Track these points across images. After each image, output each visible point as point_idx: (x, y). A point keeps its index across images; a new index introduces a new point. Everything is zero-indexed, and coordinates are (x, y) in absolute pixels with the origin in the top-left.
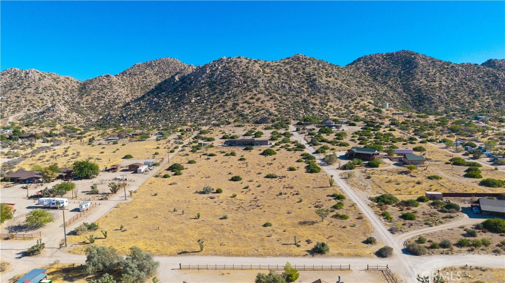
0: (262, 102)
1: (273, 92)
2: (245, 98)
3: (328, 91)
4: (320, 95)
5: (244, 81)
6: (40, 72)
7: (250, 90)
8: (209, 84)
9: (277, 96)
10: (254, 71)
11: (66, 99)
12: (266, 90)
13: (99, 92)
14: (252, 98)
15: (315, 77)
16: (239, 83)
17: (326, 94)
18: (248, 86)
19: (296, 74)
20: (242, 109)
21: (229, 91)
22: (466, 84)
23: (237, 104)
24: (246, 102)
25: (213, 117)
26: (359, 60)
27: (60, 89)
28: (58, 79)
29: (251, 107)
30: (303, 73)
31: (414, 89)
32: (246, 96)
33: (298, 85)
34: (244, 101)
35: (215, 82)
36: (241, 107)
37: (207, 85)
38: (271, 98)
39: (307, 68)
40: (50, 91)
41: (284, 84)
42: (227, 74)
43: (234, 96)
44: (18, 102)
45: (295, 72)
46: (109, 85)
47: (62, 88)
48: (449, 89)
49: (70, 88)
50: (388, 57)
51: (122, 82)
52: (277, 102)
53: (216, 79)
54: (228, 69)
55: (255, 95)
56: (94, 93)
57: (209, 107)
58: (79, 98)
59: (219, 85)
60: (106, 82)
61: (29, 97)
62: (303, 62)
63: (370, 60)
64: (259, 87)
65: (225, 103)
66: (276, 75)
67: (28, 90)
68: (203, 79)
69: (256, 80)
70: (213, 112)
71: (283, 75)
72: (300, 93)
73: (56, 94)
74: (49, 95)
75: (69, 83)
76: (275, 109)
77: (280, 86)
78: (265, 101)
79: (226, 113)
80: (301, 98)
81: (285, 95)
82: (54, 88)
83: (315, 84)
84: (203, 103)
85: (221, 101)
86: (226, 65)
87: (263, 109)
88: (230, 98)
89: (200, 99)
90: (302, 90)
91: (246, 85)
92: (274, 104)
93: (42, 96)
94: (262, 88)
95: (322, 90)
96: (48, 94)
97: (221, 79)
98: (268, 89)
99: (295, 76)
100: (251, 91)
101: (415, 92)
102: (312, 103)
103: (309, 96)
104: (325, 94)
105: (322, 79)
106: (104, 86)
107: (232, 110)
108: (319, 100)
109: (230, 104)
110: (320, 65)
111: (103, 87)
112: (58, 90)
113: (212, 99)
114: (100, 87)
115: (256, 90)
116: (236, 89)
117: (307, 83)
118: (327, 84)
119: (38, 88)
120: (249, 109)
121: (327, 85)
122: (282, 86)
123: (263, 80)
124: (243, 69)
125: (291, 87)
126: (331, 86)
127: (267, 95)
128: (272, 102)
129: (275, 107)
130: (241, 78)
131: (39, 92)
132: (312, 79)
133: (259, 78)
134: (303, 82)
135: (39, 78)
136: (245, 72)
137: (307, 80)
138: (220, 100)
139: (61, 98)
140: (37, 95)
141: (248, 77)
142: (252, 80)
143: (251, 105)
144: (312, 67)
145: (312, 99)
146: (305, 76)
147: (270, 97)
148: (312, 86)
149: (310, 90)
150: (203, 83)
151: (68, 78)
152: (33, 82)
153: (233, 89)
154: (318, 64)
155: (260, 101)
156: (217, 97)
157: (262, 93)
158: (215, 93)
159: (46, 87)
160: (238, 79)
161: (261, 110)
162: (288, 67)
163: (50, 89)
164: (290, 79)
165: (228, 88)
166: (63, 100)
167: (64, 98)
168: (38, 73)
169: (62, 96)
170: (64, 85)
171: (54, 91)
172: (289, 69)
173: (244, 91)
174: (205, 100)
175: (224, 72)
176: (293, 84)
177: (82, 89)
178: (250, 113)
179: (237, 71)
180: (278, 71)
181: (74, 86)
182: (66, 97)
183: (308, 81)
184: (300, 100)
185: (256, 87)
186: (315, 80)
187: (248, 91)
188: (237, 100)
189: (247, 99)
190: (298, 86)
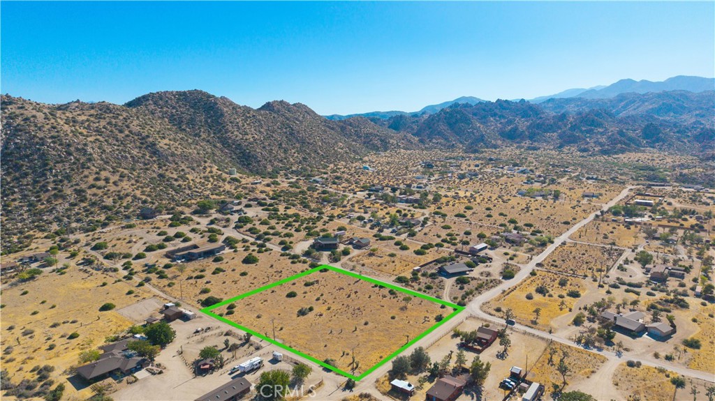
0: (115, 184)
1: (117, 167)
2: (86, 179)
3: (176, 160)
4: (171, 165)
5: (65, 152)
7: (85, 167)
9: (126, 172)
12: (106, 164)
14: (97, 179)
15: (150, 140)
16: (59, 155)
18: (78, 160)
19: (123, 135)
20: (97, 198)
21: (51, 169)
22: (273, 137)
23: (83, 191)
24: (93, 186)
26: (145, 98)
29: (107, 193)
30: (131, 133)
31: (233, 144)
32: (86, 177)
33: (138, 153)
34: (89, 184)
36: (93, 195)
38: (122, 176)
39: (131, 126)
43: (67, 178)
45: (120, 132)
48: (263, 143)
50: (182, 98)
52: (134, 182)
55: (97, 173)
57: (34, 199)
62: (118, 114)
63: (161, 99)
64: (94, 160)
65: (60, 191)
66: (101, 138)
69: (83, 149)
70: (53, 208)
71: (108, 137)
72: (148, 164)
76: (139, 192)
78: (117, 182)
79: (77, 207)
80: (154, 171)
81: (133, 170)
83: (157, 151)
85: (49, 188)
87: (126, 195)
88: (61, 181)
90: (147, 160)
91: (72, 158)
92: (133, 185)
94: (100, 162)
95: (170, 158)
98: (108, 162)
99: (125, 139)
100: (88, 168)
101: (236, 148)
102: (172, 178)
103: (160, 167)
104: (176, 164)
105: (160, 142)
107: (82, 201)
108: (175, 172)
109: (69, 191)
113: (27, 185)
115: (94, 166)
116: (61, 165)
117: (146, 148)
118: (169, 148)
120: (108, 197)
121: (170, 151)
123: (92, 148)
124: (49, 130)
125: (133, 157)
126: (175, 152)
127: (114, 172)
128: (127, 182)
129: (137, 189)
130: (58, 147)
132: (149, 143)
133: (85, 145)
134: (141, 148)
136: (57, 136)
137: (142, 144)
138: (45, 186)
141: (68, 145)
143: (104, 190)
145: (167, 172)
146: (136, 137)
147: (118, 174)
148: (154, 153)
149: (155, 158)
153: (55, 166)
155: (111, 182)
156: (36, 182)
157: (104, 169)
158: (25, 175)
160: (53, 149)
161: (125, 197)
162: (103, 123)
164: (122, 143)
165: (45, 164)
172: (109, 127)
173: (78, 169)
176: (132, 151)
178: (114, 203)
179: (41, 133)
180: (97, 131)
183: (145, 146)
184: (156, 175)
185: (89, 160)
186: (153, 144)
187: (83, 168)
188: (77, 184)
189: (91, 181)
190: (139, 155)
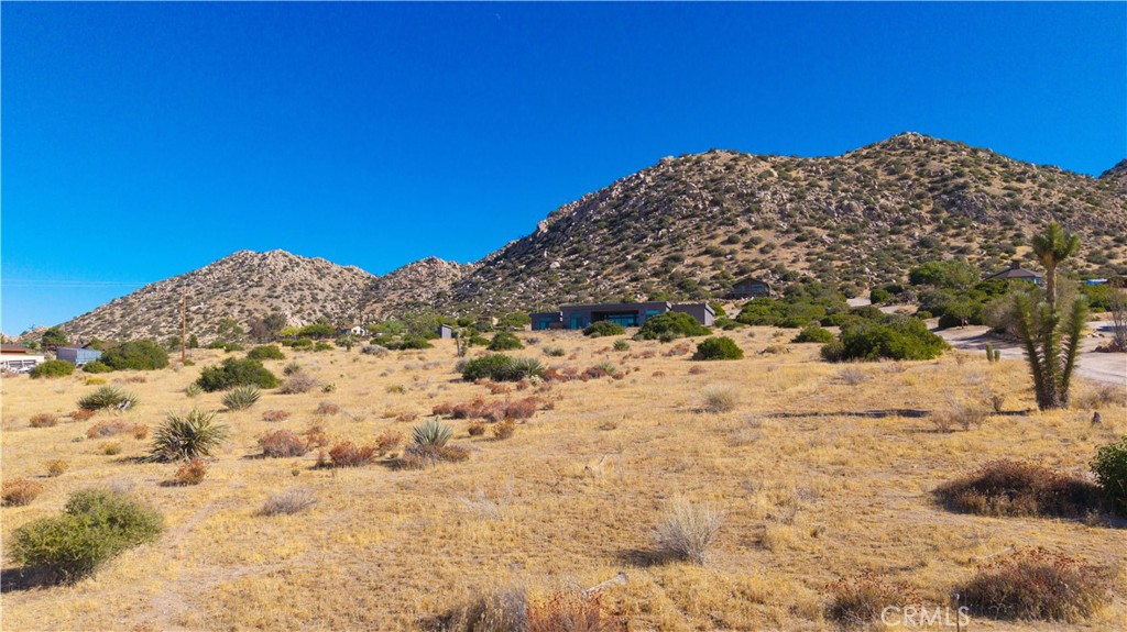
0: (762, 251)
1: (806, 225)
2: (709, 241)
3: (1014, 216)
4: (982, 226)
5: (711, 202)
6: (291, 256)
7: (730, 222)
8: (612, 222)
9: (823, 234)
10: (749, 176)
11: (329, 309)
12: (782, 219)
13: (402, 295)
14: (731, 241)
15: (962, 180)
16: (696, 207)
17: (1007, 223)
18: (723, 213)
19: (892, 178)
20: (690, 269)
21: (663, 227)
23: (677, 260)
24: (706, 253)
25: (591, 295)
27: (322, 290)
28: (326, 271)
29: (722, 263)
30: (920, 174)
32: (713, 237)
33: (899, 203)
34: (704, 249)
35: (628, 215)
36: (688, 266)
37: (605, 223)
38: (799, 240)
39: (936, 163)
40: (298, 294)
41: (846, 202)
42: (665, 191)
43: (673, 241)
44: (225, 314)
45: (892, 173)
46: (430, 279)
47: (328, 288)
49: (346, 287)
51: (460, 274)
52: (819, 249)
53: (633, 206)
54: (670, 179)
55: (744, 232)
56: (393, 296)
57: (593, 273)
58: (358, 308)
59: (637, 221)
60: (424, 272)
61: (250, 306)
62: (919, 148)
64: (759, 211)
65: (641, 261)
66: (825, 183)
67: (254, 291)
68: (600, 213)
69: (753, 194)
70: (597, 284)
71: (848, 181)
72: (907, 222)
73: (309, 299)
74: (295, 300)
75: (348, 278)
76: (807, 265)
77: (833, 208)
78: (773, 247)
79: (634, 284)
80: (912, 236)
81: (849, 231)
82: (311, 286)
83: (963, 198)
84: (579, 266)
85: (629, 257)
86: (668, 171)
87: (762, 267)
88: (658, 246)
89: (577, 258)
90: (915, 215)
91: (716, 209)
92: (808, 254)
93: (276, 302)
94: (770, 215)
95: (990, 212)
96: (293, 298)
97: (645, 204)
98: (789, 216)
99: (889, 185)
100: (732, 225)
102: (952, 248)
103: (940, 229)
104: (1005, 224)
105: (989, 185)
106: (419, 282)
107: (656, 274)
108: (981, 240)
109: (655, 260)
110: (980, 154)
111: (414, 283)
112: (315, 291)
113: (608, 254)
114: (408, 283)
115: (749, 221)
116: (685, 221)
117: (934, 198)
118: (1009, 195)
119: (275, 286)
120: (714, 269)
121: (1008, 199)
122: (840, 206)
123: (774, 193)
124: (716, 172)
125: (873, 209)
126: (1027, 201)
127: (787, 232)
128: (800, 249)
129: (808, 260)
130: (705, 194)
131: (276, 294)
132: (951, 186)
133: (764, 187)
134: (920, 196)
135: (285, 267)
136: (721, 178)
137: (931, 190)
138: (628, 254)
139: (317, 307)
140: (267, 299)
141: (728, 190)
142: (740, 196)
143: (722, 258)
144: (951, 158)
145: (950, 240)
146: (926, 180)
147: (794, 236)
148: (953, 203)
149: (945, 214)
150: (596, 222)
151: (350, 270)
152: (270, 275)
153: (674, 223)
154: (975, 151)
155: (758, 247)
156: (624, 248)
157: (767, 227)
158: (620, 240)
159: (292, 285)
160: (694, 198)
161: (753, 271)
162: (867, 164)
163: (300, 289)
164: (873, 189)
165: (661, 221)
166: (320, 311)
167: (324, 307)
168: (286, 256)
169: (321, 303)
170: (335, 282)
171: (307, 292)
172: (868, 168)
173: (710, 226)
174: (588, 259)
175: (659, 186)
176: (882, 201)
177: (371, 289)
178: (714, 277)
179: (696, 178)
180: (833, 173)
181: (355, 284)
182: (329, 306)
183: (936, 193)
184: (907, 244)
185: (749, 211)
186: (964, 186)
187: (721, 224)
188: (681, 250)
189: (715, 243)
190: (898, 207)
